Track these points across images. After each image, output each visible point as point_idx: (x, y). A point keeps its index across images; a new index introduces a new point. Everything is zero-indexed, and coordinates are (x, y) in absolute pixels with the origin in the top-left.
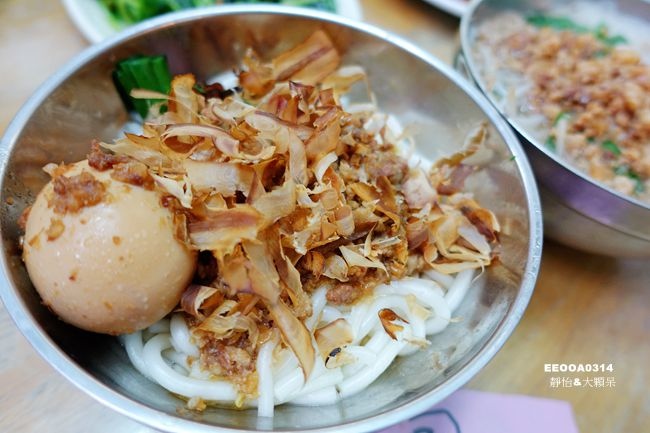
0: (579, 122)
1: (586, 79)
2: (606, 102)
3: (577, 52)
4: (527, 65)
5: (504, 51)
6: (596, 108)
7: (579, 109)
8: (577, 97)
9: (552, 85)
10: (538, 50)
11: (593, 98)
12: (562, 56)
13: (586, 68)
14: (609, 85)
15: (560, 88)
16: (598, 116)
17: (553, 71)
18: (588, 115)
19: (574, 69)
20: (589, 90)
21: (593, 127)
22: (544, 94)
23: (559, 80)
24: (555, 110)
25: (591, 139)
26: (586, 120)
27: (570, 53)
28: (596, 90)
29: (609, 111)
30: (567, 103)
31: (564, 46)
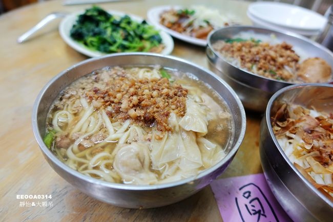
0: (259, 66)
1: (255, 53)
2: (265, 58)
3: (248, 46)
4: (233, 54)
5: (224, 52)
6: (263, 61)
7: (257, 63)
8: (255, 59)
9: (245, 58)
10: (235, 49)
11: (260, 58)
12: (244, 49)
13: (254, 50)
14: (263, 53)
15: (248, 58)
16: (264, 63)
17: (243, 54)
18: (261, 64)
19: (250, 52)
20: (257, 56)
21: (264, 67)
22: (244, 61)
23: (246, 56)
24: (249, 65)
25: (265, 71)
26: (261, 66)
27: (246, 47)
28: (260, 56)
29: (267, 61)
30: (253, 62)
31: (243, 45)
